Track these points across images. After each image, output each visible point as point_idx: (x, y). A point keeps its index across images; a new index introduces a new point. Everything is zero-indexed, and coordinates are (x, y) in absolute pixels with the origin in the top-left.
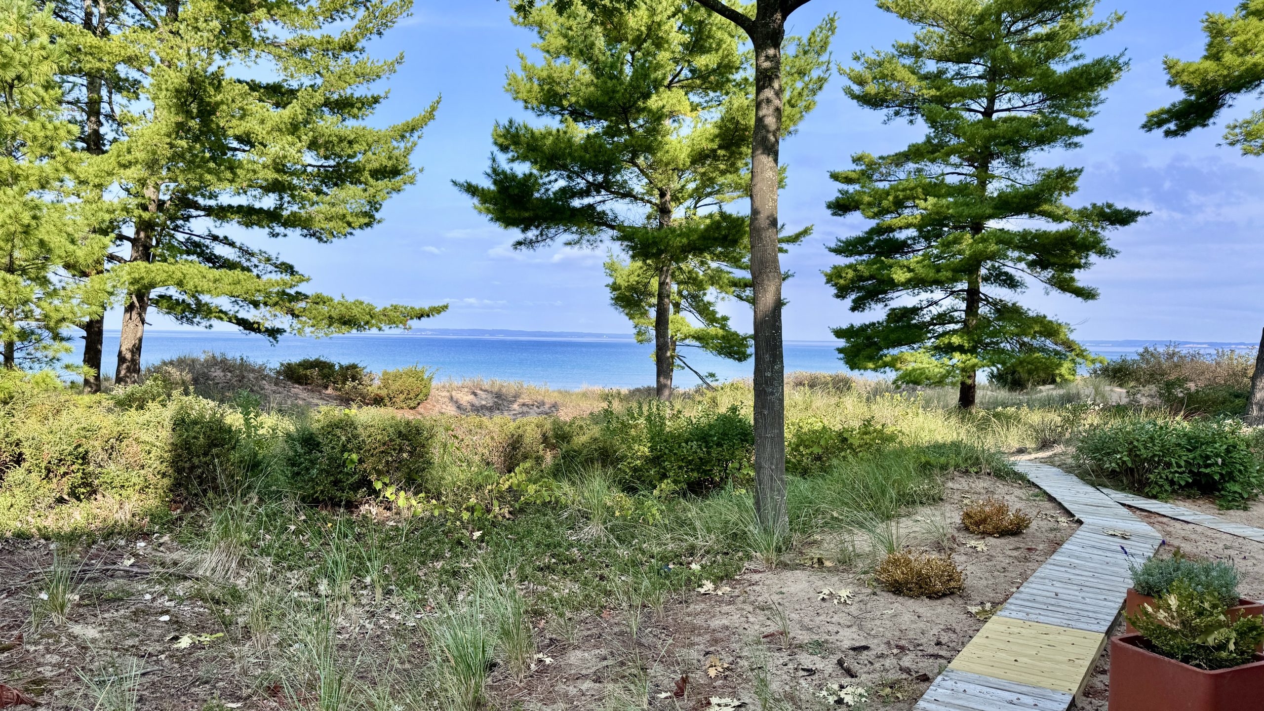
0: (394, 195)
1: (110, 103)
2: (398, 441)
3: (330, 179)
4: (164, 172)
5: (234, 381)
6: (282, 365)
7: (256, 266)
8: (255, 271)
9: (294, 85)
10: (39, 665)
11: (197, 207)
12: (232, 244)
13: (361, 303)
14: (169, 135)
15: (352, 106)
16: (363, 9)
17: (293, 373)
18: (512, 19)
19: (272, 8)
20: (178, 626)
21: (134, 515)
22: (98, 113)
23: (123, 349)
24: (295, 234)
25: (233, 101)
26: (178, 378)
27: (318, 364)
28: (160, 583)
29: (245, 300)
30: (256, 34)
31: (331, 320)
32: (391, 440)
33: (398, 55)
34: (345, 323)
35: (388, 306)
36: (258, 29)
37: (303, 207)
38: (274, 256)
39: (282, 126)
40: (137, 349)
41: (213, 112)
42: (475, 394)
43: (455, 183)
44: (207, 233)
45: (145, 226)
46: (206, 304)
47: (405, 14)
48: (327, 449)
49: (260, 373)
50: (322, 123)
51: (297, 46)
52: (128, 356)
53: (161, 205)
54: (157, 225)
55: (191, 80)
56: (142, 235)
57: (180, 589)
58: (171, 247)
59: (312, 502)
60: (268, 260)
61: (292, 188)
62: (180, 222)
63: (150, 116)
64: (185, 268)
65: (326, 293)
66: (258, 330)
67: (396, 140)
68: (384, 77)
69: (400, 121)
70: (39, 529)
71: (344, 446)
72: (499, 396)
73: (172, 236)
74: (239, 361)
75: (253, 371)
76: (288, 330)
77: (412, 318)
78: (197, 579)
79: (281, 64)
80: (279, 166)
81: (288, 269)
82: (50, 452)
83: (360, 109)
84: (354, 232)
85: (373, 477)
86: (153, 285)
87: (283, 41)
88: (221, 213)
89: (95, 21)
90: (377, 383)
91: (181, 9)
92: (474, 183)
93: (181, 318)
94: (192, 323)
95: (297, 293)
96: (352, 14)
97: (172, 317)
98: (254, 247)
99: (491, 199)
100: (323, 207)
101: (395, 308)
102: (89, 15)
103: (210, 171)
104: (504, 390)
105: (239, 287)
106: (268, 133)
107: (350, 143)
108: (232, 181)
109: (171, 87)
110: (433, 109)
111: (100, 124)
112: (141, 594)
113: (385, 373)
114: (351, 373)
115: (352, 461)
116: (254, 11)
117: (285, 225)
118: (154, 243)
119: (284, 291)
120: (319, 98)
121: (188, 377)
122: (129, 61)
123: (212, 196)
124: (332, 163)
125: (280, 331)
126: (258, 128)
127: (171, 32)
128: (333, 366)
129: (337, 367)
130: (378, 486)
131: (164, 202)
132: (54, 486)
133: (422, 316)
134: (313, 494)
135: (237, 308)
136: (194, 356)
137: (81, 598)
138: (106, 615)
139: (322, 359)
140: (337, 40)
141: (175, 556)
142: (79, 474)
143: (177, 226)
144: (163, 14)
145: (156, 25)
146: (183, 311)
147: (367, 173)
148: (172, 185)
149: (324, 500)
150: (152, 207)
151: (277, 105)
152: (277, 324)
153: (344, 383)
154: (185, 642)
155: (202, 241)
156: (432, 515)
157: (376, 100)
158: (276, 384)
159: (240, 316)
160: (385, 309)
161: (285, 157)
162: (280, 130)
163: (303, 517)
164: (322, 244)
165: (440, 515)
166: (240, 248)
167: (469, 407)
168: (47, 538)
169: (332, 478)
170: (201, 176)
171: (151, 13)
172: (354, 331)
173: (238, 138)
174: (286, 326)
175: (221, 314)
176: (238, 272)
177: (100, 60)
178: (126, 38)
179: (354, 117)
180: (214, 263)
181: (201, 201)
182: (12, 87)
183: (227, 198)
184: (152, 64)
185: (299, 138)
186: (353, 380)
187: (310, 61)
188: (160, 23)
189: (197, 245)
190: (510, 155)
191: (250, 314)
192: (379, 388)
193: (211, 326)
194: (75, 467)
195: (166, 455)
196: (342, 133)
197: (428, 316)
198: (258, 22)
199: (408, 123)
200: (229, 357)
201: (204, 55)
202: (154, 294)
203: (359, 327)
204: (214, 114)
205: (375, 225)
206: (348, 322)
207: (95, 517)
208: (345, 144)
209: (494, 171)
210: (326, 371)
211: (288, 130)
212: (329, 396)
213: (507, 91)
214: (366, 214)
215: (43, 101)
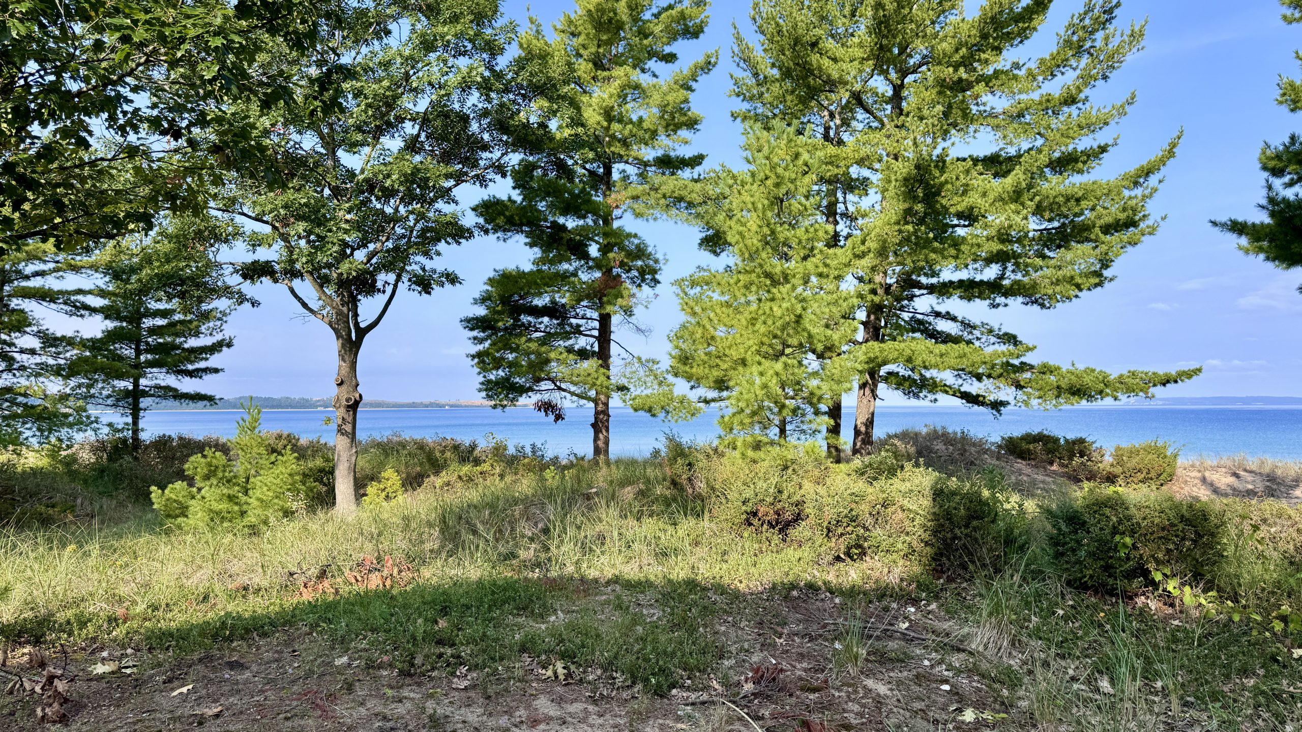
0: (1129, 249)
1: (845, 203)
2: (1181, 526)
3: (1052, 240)
4: (891, 259)
5: (956, 455)
6: (1003, 438)
7: (978, 339)
8: (977, 344)
9: (1012, 151)
10: (844, 711)
11: (919, 286)
12: (954, 319)
13: (1093, 371)
14: (898, 223)
15: (1076, 160)
16: (1086, 56)
17: (1015, 447)
18: (1285, 18)
19: (990, 81)
20: (959, 698)
21: (902, 580)
22: (835, 214)
23: (859, 423)
24: (1016, 303)
25: (957, 179)
26: (904, 450)
27: (1040, 438)
28: (936, 651)
29: (970, 373)
30: (974, 108)
31: (1059, 391)
32: (1172, 525)
33: (1128, 96)
34: (1073, 394)
35: (1125, 372)
36: (977, 104)
37: (1027, 273)
38: (996, 328)
39: (1005, 196)
40: (870, 423)
41: (938, 193)
42: (1237, 476)
43: (1214, 224)
44: (929, 310)
45: (876, 309)
46: (932, 378)
47: (1135, 50)
48: (1095, 530)
49: (980, 447)
50: (1046, 185)
51: (1015, 112)
52: (863, 429)
53: (887, 288)
54: (885, 306)
55: (918, 167)
56: (872, 317)
57: (956, 660)
58: (898, 327)
59: (1078, 585)
60: (991, 331)
61: (1016, 256)
62: (905, 302)
63: (878, 207)
64: (913, 345)
65: (1052, 363)
66: (983, 404)
67: (1128, 188)
68: (1112, 123)
69: (1132, 167)
70: (825, 583)
71: (1114, 527)
72: (1271, 478)
73: (898, 317)
74: (959, 435)
75: (974, 445)
76: (1013, 402)
77: (1155, 385)
78: (971, 653)
79: (999, 134)
80: (1003, 237)
81: (1011, 339)
82: (830, 514)
83: (1084, 163)
84: (1080, 294)
85: (1151, 566)
86: (885, 363)
87: (1000, 111)
88: (943, 290)
89: (832, 133)
90: (1108, 459)
91: (904, 104)
92: (1240, 219)
93: (907, 393)
94: (918, 397)
95: (1022, 363)
96: (1075, 65)
97: (900, 393)
98: (975, 320)
99: (1267, 235)
100: (1047, 272)
101: (1133, 374)
102: (827, 129)
103: (934, 251)
104: (1279, 472)
105: (964, 360)
106: (992, 204)
107: (1078, 200)
108: (956, 257)
109: (900, 177)
110: (1173, 145)
111: (836, 223)
112: (921, 658)
113: (1118, 449)
114: (1078, 447)
115: (1125, 545)
116: (973, 87)
117: (1006, 295)
118: (883, 324)
119: (1008, 362)
120: (1043, 159)
121: (912, 450)
122: (861, 162)
123: (934, 274)
124: (1056, 224)
125: (1004, 404)
126: (979, 202)
127: (897, 126)
128: (1058, 440)
129: (1062, 441)
130: (1158, 577)
131: (890, 286)
132: (833, 545)
133: (1168, 382)
134: (1081, 579)
135: (960, 381)
136: (917, 429)
137: (868, 654)
138: (892, 674)
139: (1045, 432)
140: (1057, 96)
141: (946, 625)
142: (854, 536)
143: (903, 306)
144: (888, 112)
145: (883, 124)
146: (911, 386)
147: (1097, 230)
148: (898, 269)
149: (1093, 586)
150: (880, 291)
151: (996, 175)
152: (1002, 396)
153: (1071, 459)
154: (969, 716)
155: (926, 318)
156: (1231, 619)
157: (1103, 149)
158: (998, 459)
159: (963, 389)
160: (1121, 376)
161: (1010, 226)
162: (1002, 200)
163: (1071, 603)
164: (1045, 310)
165: (1241, 620)
166: (962, 322)
167: (1230, 491)
168: (832, 593)
169: (1102, 563)
170: (926, 256)
171: (879, 114)
172: (1084, 402)
173: (960, 215)
174: (1010, 399)
175: (946, 389)
176: (963, 345)
177: (838, 167)
178: (858, 141)
179: (1078, 172)
180: (936, 339)
181: (924, 280)
182: (782, 201)
183: (948, 274)
184: (880, 161)
185: (1023, 204)
186: (1082, 456)
187: (1029, 124)
188: (885, 120)
189: (920, 322)
190: (1287, 179)
191: (973, 387)
192: (1112, 465)
193: (936, 400)
194: (849, 529)
195: (929, 524)
196: (1069, 192)
197: (1176, 382)
198: (977, 97)
199: (1142, 167)
200: (950, 430)
201: (929, 140)
202: (883, 371)
203: (1090, 398)
204: (939, 194)
205: (1106, 284)
206: (1078, 391)
207: (869, 578)
208: (1073, 202)
209: (1272, 200)
210: (1050, 446)
211: (1010, 198)
212: (1054, 472)
213: (1281, 103)
214: (1098, 274)
215: (806, 209)
